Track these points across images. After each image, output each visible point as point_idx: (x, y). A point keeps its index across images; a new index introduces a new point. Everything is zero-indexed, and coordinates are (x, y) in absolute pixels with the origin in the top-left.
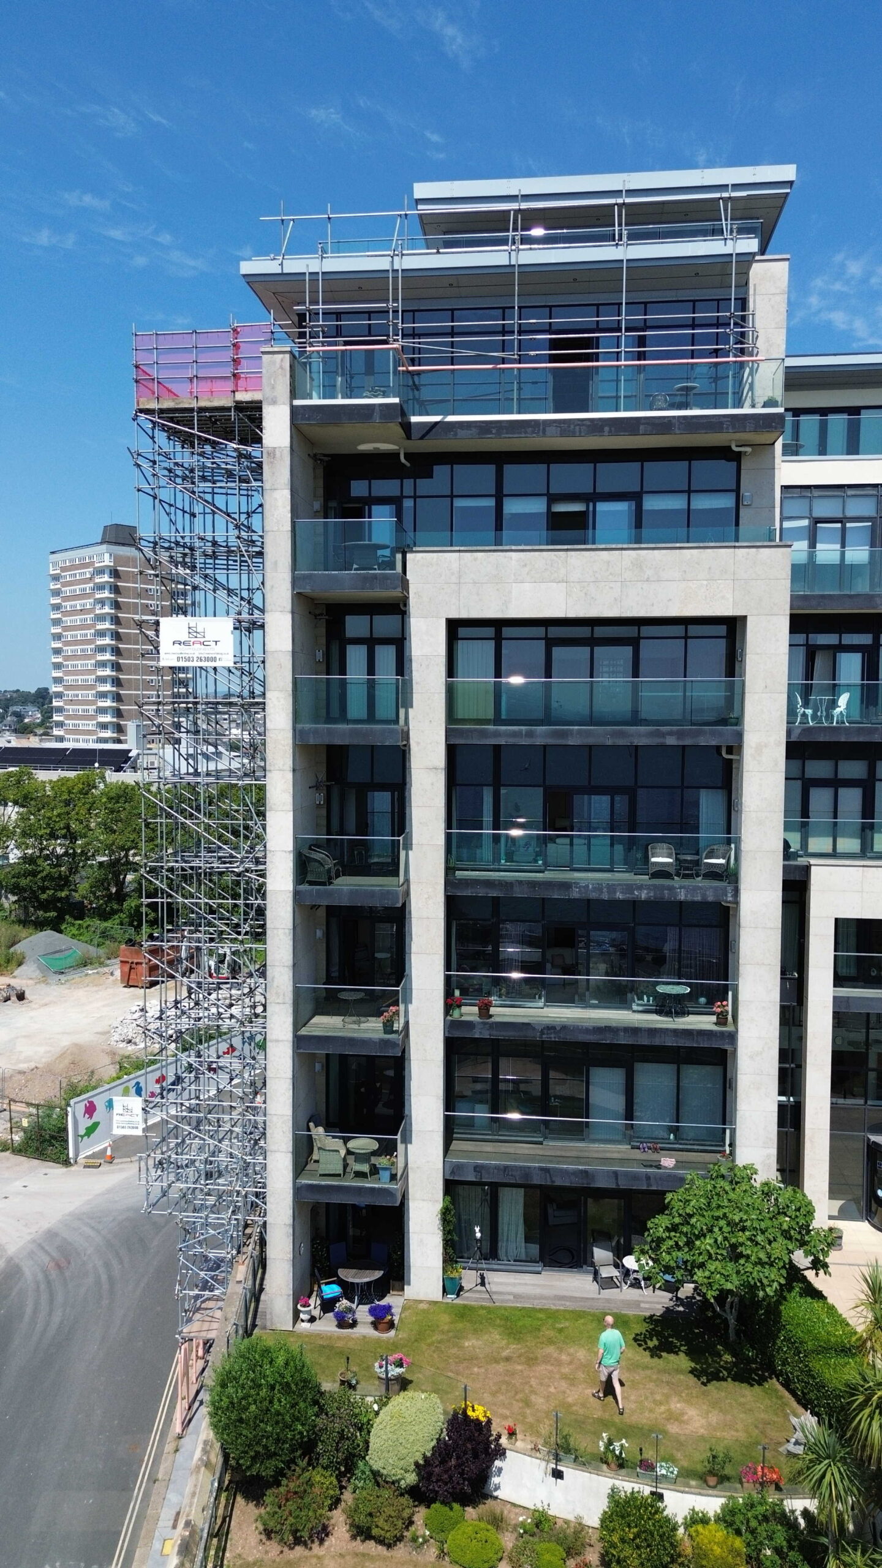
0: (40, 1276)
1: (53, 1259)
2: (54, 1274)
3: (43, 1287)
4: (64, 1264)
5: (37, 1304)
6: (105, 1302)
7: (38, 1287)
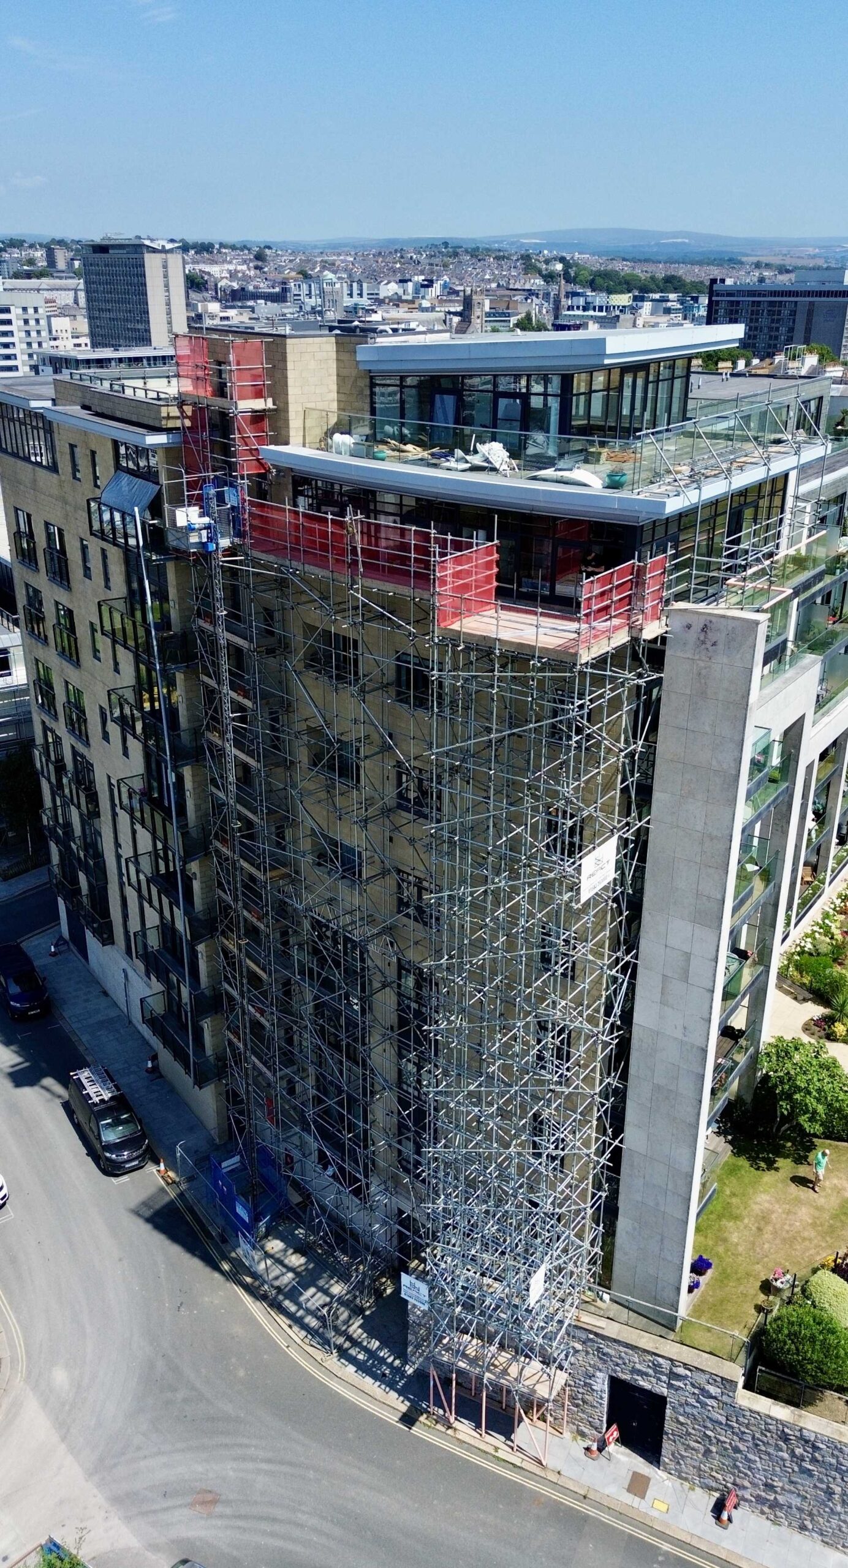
0: (219, 1523)
1: (192, 1505)
2: (219, 1509)
3: (241, 1523)
4: (209, 1497)
5: (273, 1535)
6: (311, 1474)
7: (239, 1528)
